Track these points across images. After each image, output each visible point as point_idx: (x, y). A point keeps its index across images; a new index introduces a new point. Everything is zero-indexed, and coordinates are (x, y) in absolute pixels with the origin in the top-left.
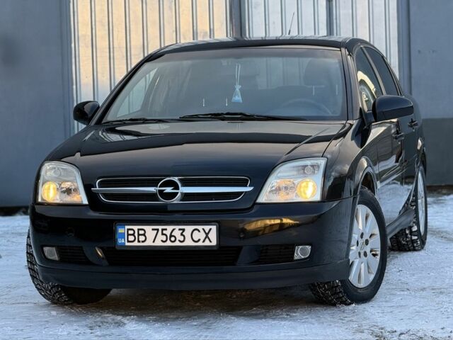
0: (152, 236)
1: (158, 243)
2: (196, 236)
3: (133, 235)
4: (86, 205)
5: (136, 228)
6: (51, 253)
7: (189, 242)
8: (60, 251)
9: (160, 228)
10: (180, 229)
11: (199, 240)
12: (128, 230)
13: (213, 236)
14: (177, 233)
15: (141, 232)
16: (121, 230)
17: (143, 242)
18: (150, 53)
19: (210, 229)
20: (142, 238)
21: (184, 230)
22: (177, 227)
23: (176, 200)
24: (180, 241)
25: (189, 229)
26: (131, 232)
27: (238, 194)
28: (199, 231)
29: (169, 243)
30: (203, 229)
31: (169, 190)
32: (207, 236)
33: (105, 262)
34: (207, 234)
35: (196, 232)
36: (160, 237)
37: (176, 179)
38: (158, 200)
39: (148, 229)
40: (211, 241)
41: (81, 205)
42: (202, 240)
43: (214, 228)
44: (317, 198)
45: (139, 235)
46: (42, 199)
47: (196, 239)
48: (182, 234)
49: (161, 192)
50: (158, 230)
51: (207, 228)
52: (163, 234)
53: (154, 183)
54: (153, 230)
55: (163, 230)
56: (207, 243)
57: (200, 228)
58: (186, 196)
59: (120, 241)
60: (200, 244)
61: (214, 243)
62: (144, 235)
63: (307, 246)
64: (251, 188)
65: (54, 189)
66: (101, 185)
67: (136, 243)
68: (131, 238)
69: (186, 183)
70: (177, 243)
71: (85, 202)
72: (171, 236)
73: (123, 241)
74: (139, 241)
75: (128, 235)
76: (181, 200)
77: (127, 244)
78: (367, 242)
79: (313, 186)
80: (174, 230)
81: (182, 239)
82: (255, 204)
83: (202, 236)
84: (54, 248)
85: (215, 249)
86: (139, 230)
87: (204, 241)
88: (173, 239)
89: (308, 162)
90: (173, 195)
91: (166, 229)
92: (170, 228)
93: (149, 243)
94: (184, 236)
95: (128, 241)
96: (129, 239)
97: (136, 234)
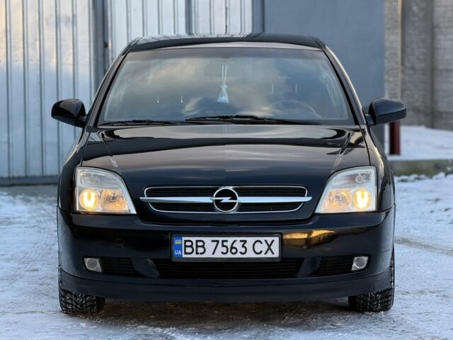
0: (211, 248)
1: (218, 255)
2: (259, 247)
3: (191, 246)
4: (133, 215)
5: (194, 239)
6: (93, 264)
7: (250, 254)
8: (104, 263)
9: (220, 239)
10: (241, 241)
11: (261, 252)
12: (186, 241)
13: (276, 248)
14: (238, 245)
15: (200, 244)
16: (177, 242)
17: (201, 254)
19: (273, 241)
20: (200, 250)
21: (245, 242)
22: (238, 239)
23: (233, 211)
24: (241, 253)
25: (251, 240)
26: (188, 244)
27: (298, 204)
28: (261, 243)
29: (229, 255)
30: (266, 241)
31: (226, 200)
32: (269, 248)
33: (156, 273)
34: (269, 246)
35: (258, 243)
36: (220, 249)
38: (214, 210)
39: (207, 240)
40: (273, 253)
41: (128, 215)
42: (264, 252)
43: (277, 239)
45: (197, 246)
46: (80, 207)
47: (259, 251)
48: (243, 246)
49: (218, 202)
50: (218, 241)
51: (269, 239)
52: (223, 246)
54: (213, 241)
55: (223, 241)
56: (269, 255)
57: (262, 239)
58: (244, 206)
59: (177, 253)
60: (262, 255)
61: (277, 254)
62: (203, 246)
63: (364, 257)
65: (95, 196)
66: (150, 193)
67: (194, 255)
68: (189, 250)
69: (244, 193)
70: (238, 255)
71: (134, 211)
72: (232, 248)
73: (180, 253)
74: (197, 253)
75: (186, 246)
76: (238, 211)
77: (184, 256)
80: (235, 241)
81: (243, 250)
82: (314, 215)
83: (264, 247)
85: (278, 261)
86: (197, 241)
87: (266, 253)
88: (234, 251)
89: (359, 171)
90: (230, 206)
91: (226, 241)
92: (230, 240)
93: (208, 255)
94: (246, 248)
95: (186, 253)
96: (187, 251)
97: (194, 246)
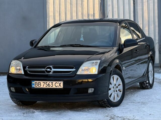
0: (43, 85)
1: (45, 87)
2: (56, 85)
3: (37, 84)
4: (23, 74)
5: (38, 82)
6: (13, 89)
7: (54, 87)
8: (16, 89)
9: (45, 82)
10: (51, 83)
11: (57, 86)
12: (35, 82)
13: (62, 85)
14: (50, 84)
15: (39, 83)
16: (33, 83)
17: (40, 86)
18: (56, 23)
19: (61, 83)
20: (40, 85)
21: (52, 83)
23: (51, 73)
24: (52, 86)
25: (54, 82)
26: (36, 83)
27: (71, 71)
28: (57, 83)
29: (48, 87)
30: (59, 83)
31: (49, 70)
32: (60, 85)
33: (29, 93)
34: (60, 84)
35: (56, 83)
36: (45, 85)
37: (51, 66)
38: (45, 73)
39: (42, 82)
40: (61, 87)
41: (22, 74)
42: (58, 86)
43: (62, 82)
44: (96, 73)
45: (39, 84)
46: (11, 72)
47: (56, 86)
48: (52, 84)
49: (46, 70)
50: (44, 83)
51: (60, 82)
52: (46, 84)
53: (44, 68)
55: (46, 83)
56: (60, 87)
57: (58, 82)
58: (54, 72)
59: (33, 86)
60: (58, 87)
61: (62, 87)
62: (40, 84)
63: (93, 89)
64: (75, 70)
65: (14, 69)
66: (28, 68)
67: (38, 87)
68: (36, 85)
69: (54, 68)
70: (50, 87)
71: (23, 73)
72: (49, 85)
73: (34, 86)
74: (39, 86)
75: (35, 84)
76: (52, 73)
77: (35, 87)
78: (117, 87)
79: (95, 69)
80: (49, 83)
82: (76, 75)
83: (58, 85)
84: (14, 88)
85: (62, 89)
86: (39, 82)
87: (59, 86)
88: (49, 86)
89: (95, 61)
90: (50, 72)
91: (47, 83)
92: (48, 82)
93: (42, 87)
94: (53, 85)
95: (35, 86)
96: (36, 86)
97: (38, 84)
